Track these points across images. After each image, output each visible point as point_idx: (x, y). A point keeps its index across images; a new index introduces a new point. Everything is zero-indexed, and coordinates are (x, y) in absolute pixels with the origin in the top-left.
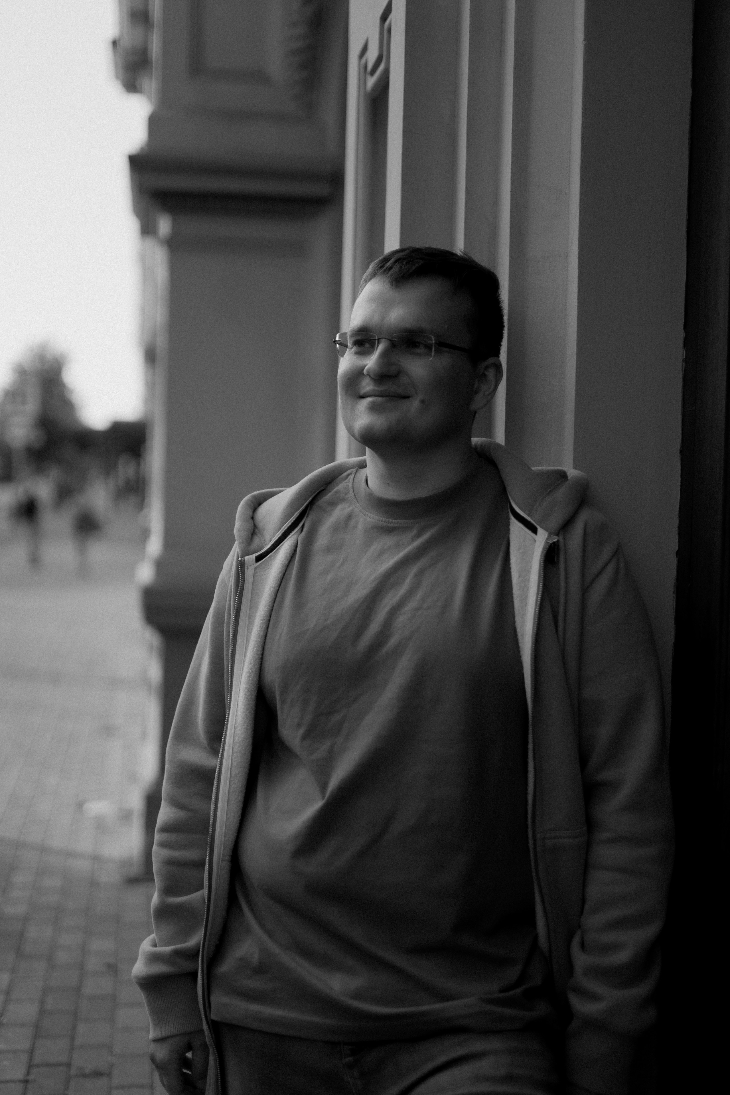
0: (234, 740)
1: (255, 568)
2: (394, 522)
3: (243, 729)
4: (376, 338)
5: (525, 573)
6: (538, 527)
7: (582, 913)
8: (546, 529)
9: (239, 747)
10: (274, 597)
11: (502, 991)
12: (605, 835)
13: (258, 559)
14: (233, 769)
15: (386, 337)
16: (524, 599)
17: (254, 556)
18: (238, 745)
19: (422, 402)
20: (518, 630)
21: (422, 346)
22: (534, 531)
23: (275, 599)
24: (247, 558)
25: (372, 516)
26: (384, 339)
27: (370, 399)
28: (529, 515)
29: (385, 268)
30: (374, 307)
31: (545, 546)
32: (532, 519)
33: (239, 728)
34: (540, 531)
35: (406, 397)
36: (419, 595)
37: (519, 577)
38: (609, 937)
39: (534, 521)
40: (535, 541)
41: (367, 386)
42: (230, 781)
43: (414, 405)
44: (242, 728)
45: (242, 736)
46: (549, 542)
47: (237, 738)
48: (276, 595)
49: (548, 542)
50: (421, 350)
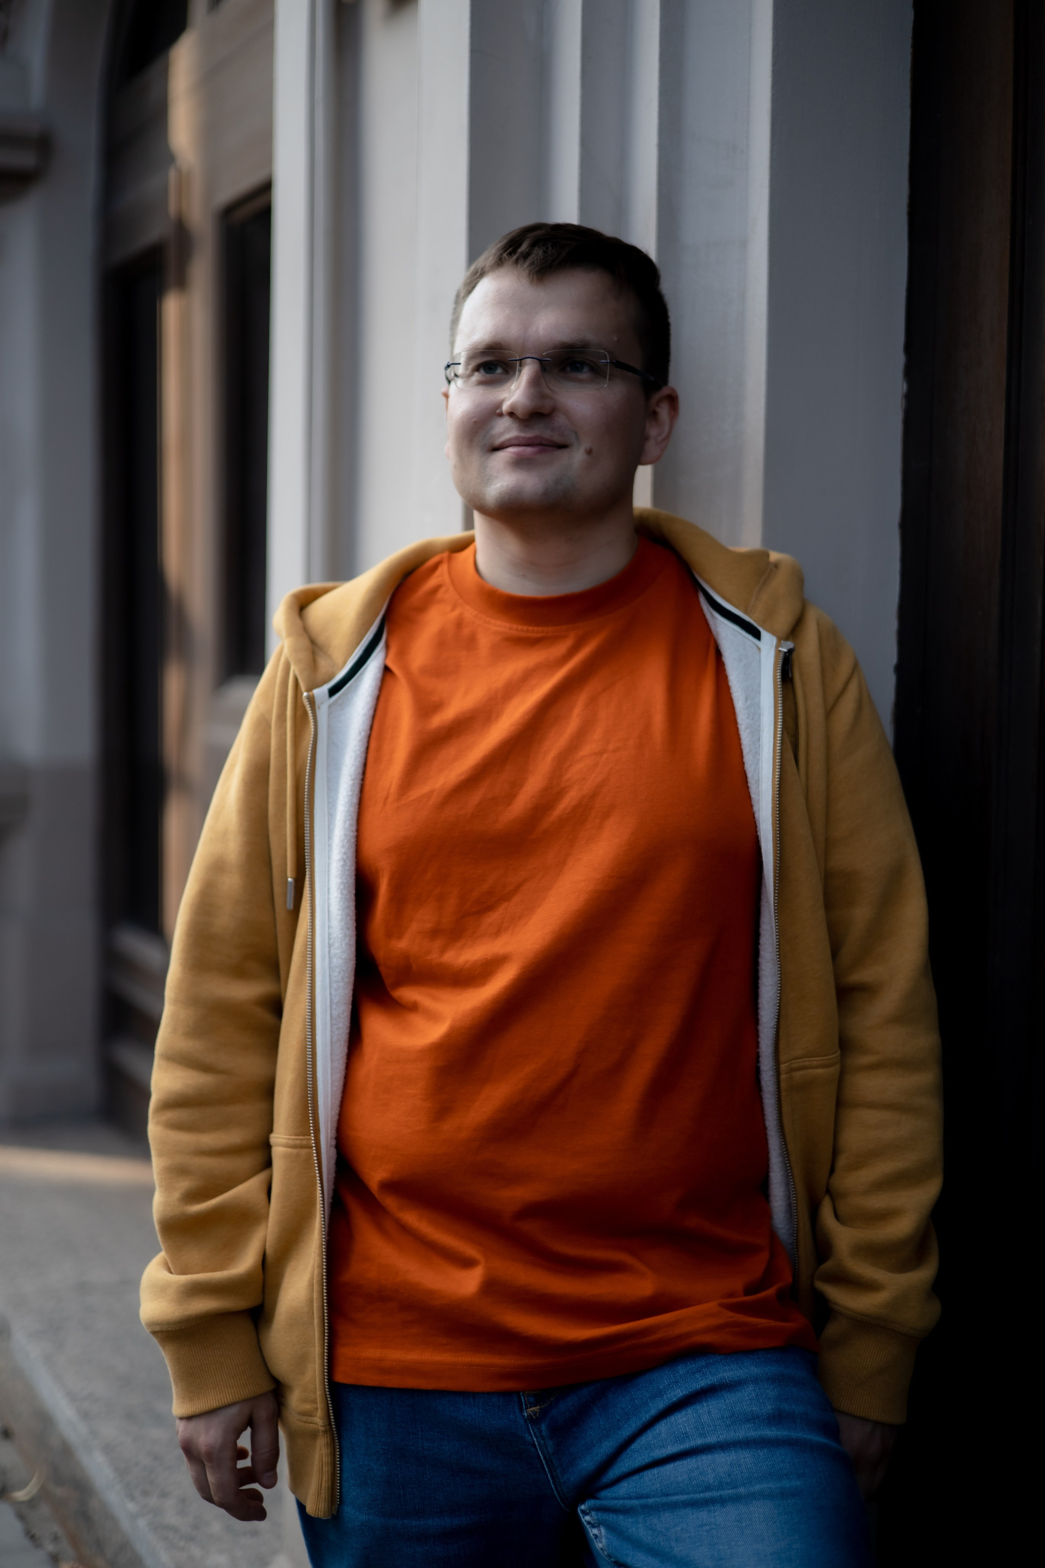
0: (330, 963)
1: (330, 707)
2: (535, 631)
3: (344, 946)
4: (518, 359)
5: (753, 694)
6: (761, 629)
7: (832, 1171)
8: (772, 632)
9: (340, 973)
10: (366, 745)
11: (748, 1291)
12: (865, 1060)
13: (333, 691)
14: (334, 1006)
15: (533, 356)
16: (756, 732)
17: (326, 688)
18: (337, 970)
19: (589, 452)
20: (749, 775)
21: (586, 369)
22: (757, 635)
23: (367, 748)
24: (316, 692)
25: (498, 623)
26: (529, 360)
27: (511, 450)
28: (745, 612)
29: (517, 255)
30: (507, 312)
31: (776, 657)
32: (751, 617)
33: (336, 945)
34: (765, 634)
35: (563, 446)
36: (598, 733)
37: (746, 699)
38: (879, 1202)
39: (755, 621)
40: (759, 649)
41: (505, 429)
42: (332, 1025)
43: (577, 457)
44: (341, 945)
45: (344, 957)
46: (781, 649)
47: (335, 960)
48: (368, 742)
49: (780, 651)
50: (585, 375)
